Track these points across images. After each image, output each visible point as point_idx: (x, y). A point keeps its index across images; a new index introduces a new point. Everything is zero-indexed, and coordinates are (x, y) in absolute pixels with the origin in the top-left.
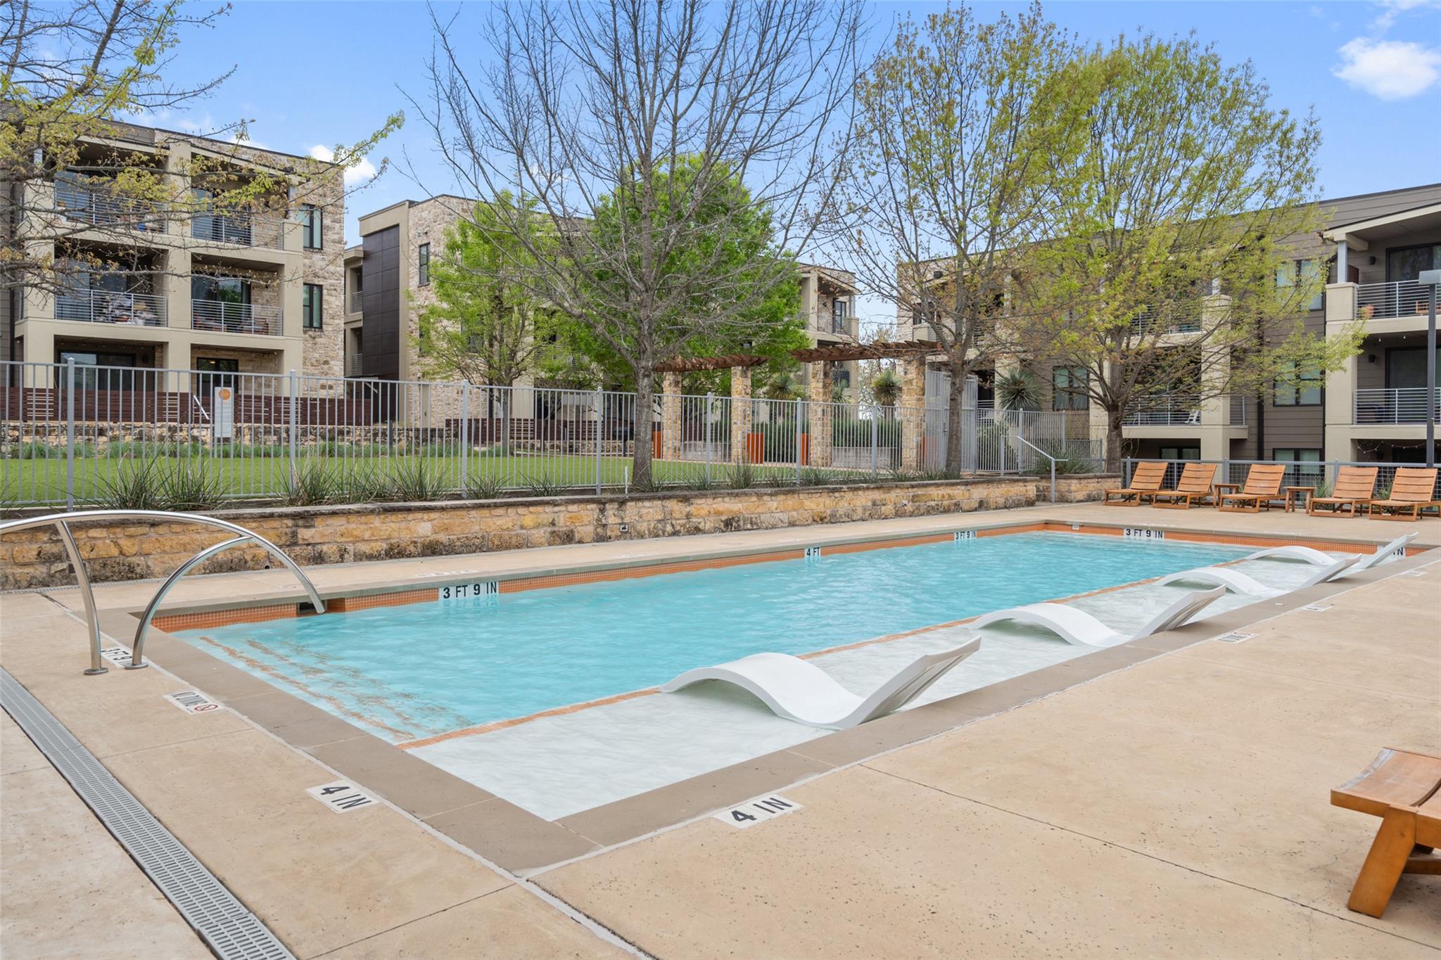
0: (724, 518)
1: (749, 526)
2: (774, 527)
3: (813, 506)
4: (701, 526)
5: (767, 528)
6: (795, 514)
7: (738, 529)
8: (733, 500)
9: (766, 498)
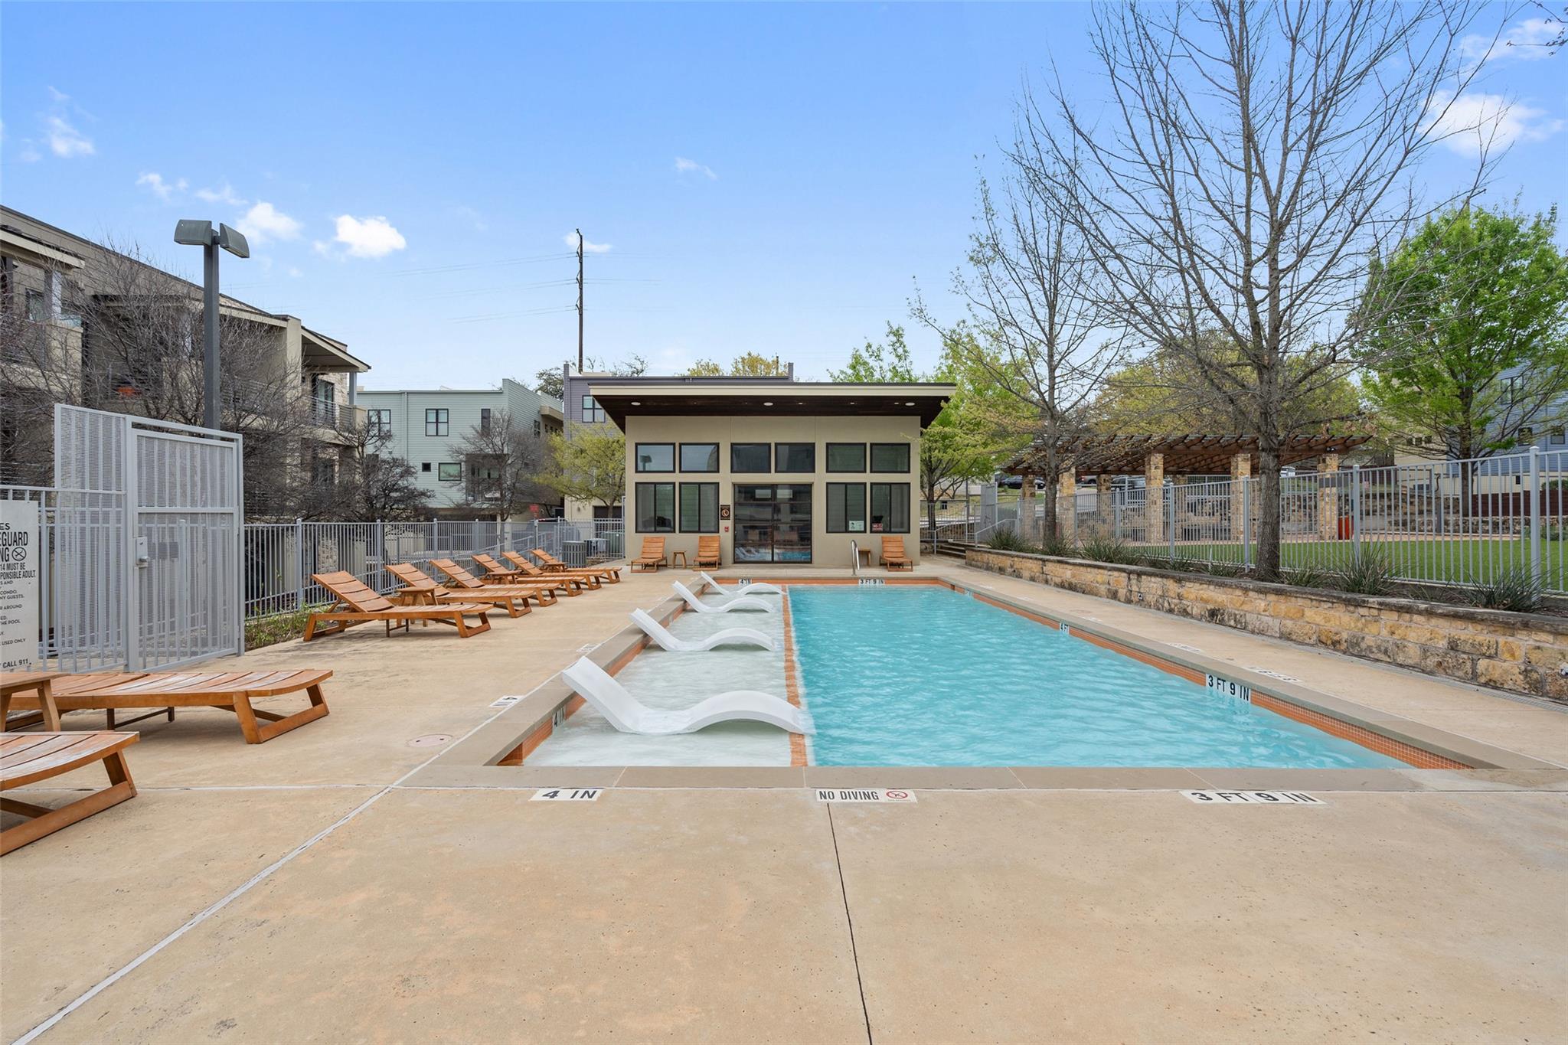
0: (1209, 607)
1: (1232, 623)
2: (1261, 633)
3: (1319, 619)
4: (1189, 609)
5: (1253, 632)
6: (1289, 623)
7: (1222, 623)
8: (1218, 590)
9: (1251, 594)
